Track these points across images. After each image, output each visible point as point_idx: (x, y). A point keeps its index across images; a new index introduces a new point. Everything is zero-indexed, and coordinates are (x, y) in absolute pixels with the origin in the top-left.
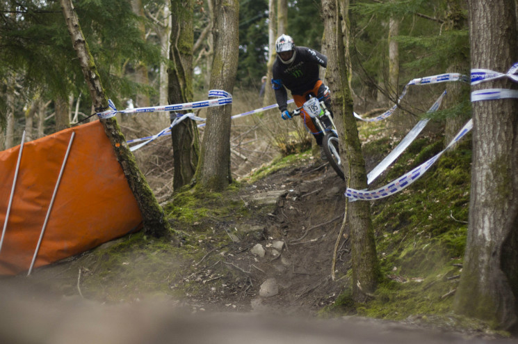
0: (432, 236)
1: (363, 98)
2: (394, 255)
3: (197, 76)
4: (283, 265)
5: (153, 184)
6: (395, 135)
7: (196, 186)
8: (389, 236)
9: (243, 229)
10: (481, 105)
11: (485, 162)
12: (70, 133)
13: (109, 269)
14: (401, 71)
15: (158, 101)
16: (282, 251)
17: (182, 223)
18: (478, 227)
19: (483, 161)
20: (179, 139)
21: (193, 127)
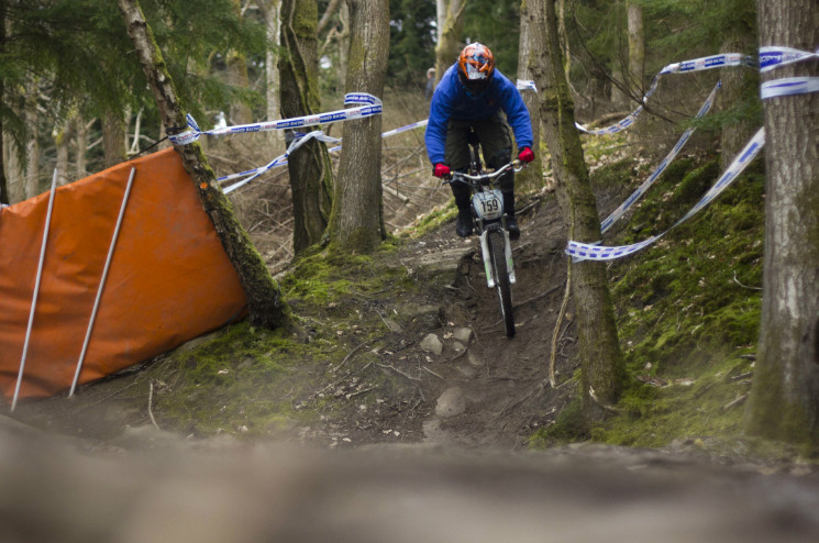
0: (706, 312)
1: (589, 98)
2: (647, 345)
3: (325, 70)
4: (471, 365)
5: (261, 245)
6: (643, 154)
7: (330, 246)
8: (637, 314)
9: (407, 311)
10: (778, 103)
11: (787, 193)
12: (127, 170)
13: (197, 382)
14: (648, 53)
15: (265, 113)
16: (469, 343)
17: (310, 305)
18: (778, 296)
19: (783, 192)
20: (301, 173)
21: (321, 153)
